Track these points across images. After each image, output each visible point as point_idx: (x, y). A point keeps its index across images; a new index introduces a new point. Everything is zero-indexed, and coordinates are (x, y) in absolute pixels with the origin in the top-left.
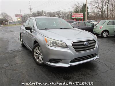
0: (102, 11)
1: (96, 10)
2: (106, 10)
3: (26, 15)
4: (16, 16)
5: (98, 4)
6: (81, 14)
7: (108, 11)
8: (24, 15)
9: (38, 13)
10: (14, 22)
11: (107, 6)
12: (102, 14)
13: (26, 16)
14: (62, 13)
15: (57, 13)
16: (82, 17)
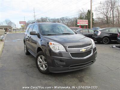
0: (107, 17)
1: (101, 16)
2: (112, 16)
3: (30, 22)
4: (20, 23)
5: (103, 10)
6: (86, 21)
8: (28, 22)
9: (42, 20)
11: (113, 12)
12: (108, 20)
14: (67, 19)
15: (61, 19)
16: (87, 23)
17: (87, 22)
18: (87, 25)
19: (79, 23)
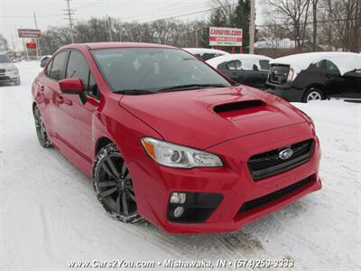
0: (296, 23)
1: (280, 19)
2: (310, 19)
3: (56, 31)
4: (20, 36)
6: (237, 33)
7: (315, 22)
8: (49, 32)
9: (95, 27)
10: (15, 53)
12: (298, 30)
13: (55, 34)
14: (173, 26)
15: (154, 25)
16: (238, 40)
17: (241, 37)
18: (240, 44)
19: (214, 39)
